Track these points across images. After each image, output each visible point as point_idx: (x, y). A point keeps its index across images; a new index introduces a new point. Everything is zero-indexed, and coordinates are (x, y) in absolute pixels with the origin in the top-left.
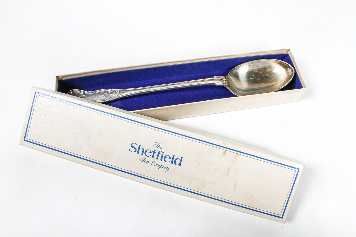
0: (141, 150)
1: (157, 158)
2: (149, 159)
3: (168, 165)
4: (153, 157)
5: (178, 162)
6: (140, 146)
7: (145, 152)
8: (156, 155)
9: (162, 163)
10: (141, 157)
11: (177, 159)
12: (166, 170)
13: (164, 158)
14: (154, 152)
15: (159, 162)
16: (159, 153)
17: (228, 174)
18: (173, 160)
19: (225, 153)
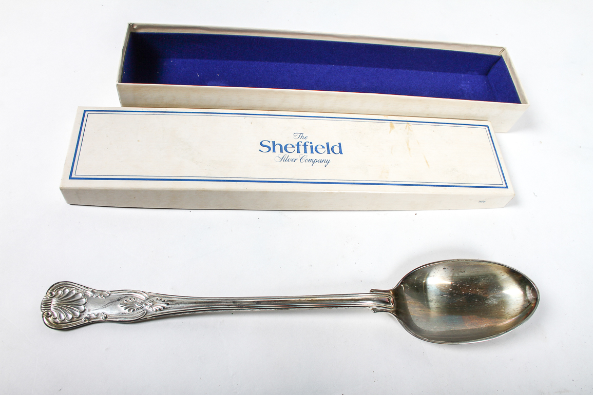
0: (278, 148)
1: (306, 152)
2: (295, 155)
3: (325, 156)
4: (298, 152)
5: (337, 150)
6: (274, 143)
7: (284, 149)
8: (302, 148)
9: (315, 156)
10: (281, 155)
11: (333, 147)
12: (324, 164)
13: (314, 149)
14: (298, 145)
15: (309, 156)
16: (305, 145)
17: (410, 149)
18: (329, 149)
19: (392, 127)
